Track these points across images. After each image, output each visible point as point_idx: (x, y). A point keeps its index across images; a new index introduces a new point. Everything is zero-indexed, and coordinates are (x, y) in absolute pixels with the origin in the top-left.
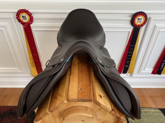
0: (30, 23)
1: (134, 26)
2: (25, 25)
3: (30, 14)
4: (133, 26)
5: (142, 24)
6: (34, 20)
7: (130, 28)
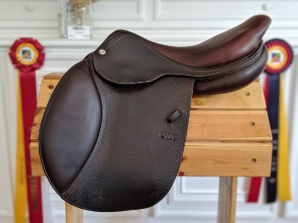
0: (37, 66)
2: (24, 70)
3: (40, 49)
6: (46, 63)
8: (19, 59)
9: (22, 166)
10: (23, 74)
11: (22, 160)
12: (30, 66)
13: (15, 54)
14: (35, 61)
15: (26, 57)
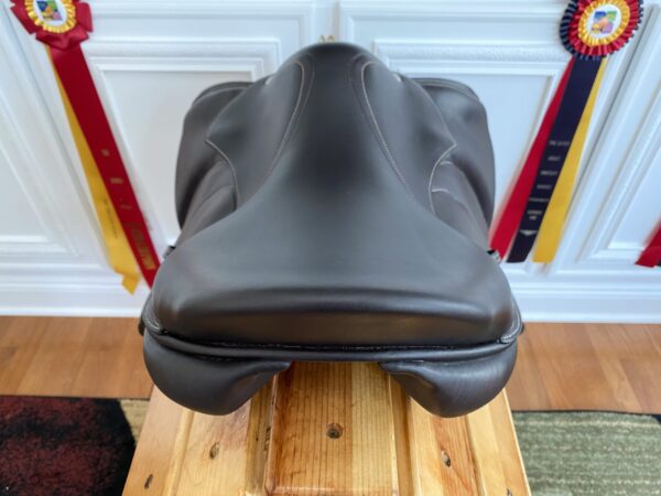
0: (78, 35)
1: (573, 52)
2: (58, 44)
4: (568, 49)
5: (612, 39)
6: (96, 23)
7: (553, 60)
8: (37, 23)
9: (108, 211)
10: (57, 51)
11: (105, 201)
12: (66, 34)
13: (26, 13)
14: (72, 24)
15: (52, 17)
